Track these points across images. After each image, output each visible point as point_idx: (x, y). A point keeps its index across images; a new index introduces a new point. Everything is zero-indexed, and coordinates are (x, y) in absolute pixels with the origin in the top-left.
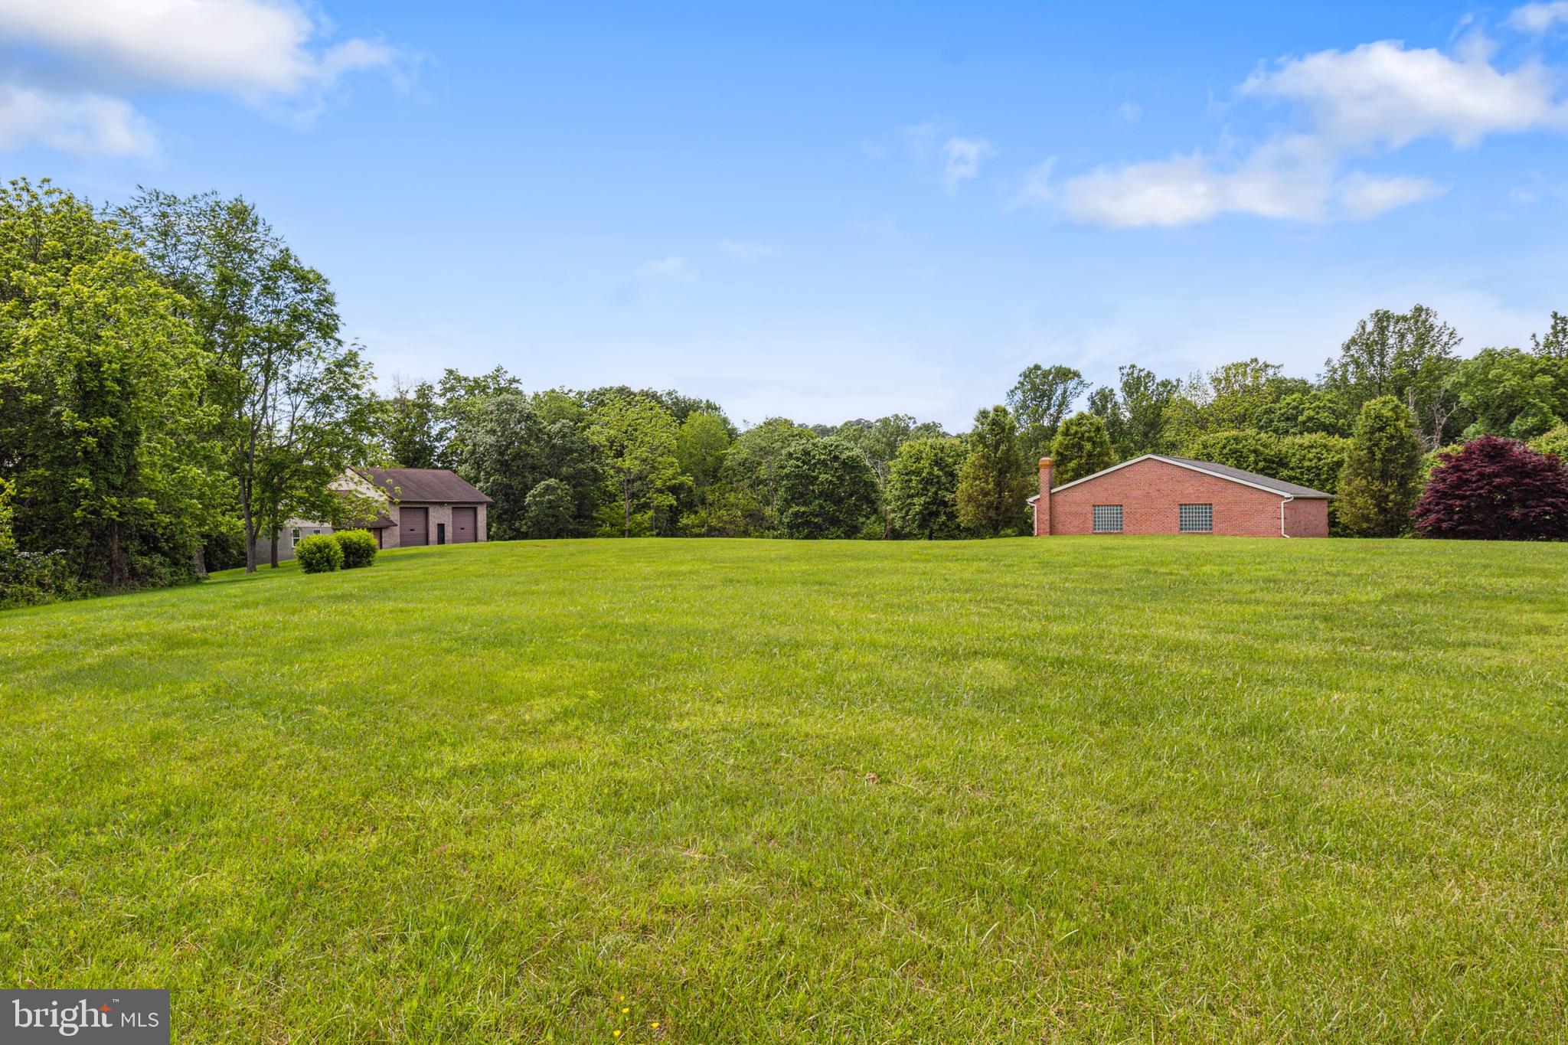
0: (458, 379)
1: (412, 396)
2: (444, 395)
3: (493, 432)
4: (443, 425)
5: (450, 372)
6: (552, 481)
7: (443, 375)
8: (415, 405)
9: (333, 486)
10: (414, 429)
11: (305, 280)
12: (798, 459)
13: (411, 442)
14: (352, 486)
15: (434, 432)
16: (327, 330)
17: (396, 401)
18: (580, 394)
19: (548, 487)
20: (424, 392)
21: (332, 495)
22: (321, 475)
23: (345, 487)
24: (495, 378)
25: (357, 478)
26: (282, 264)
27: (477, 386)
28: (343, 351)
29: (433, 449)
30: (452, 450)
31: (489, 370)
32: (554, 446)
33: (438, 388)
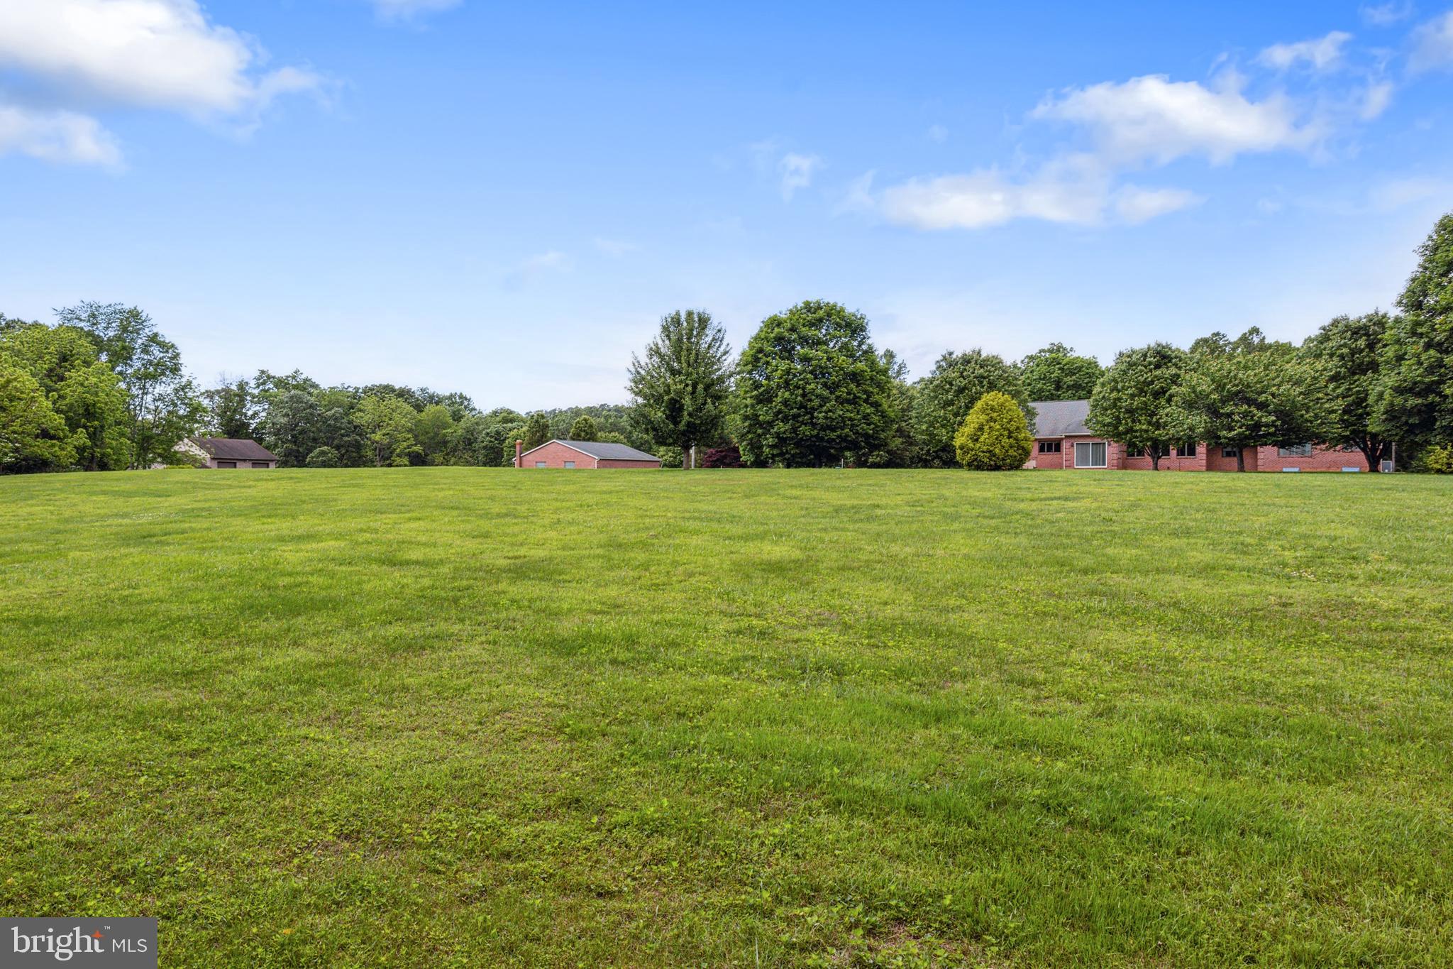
0: (269, 377)
1: (234, 387)
2: (258, 387)
3: (287, 415)
4: (258, 408)
5: (263, 372)
6: (325, 448)
7: (257, 374)
8: (236, 395)
9: (176, 448)
10: (235, 411)
11: (165, 347)
12: (491, 437)
13: (232, 420)
14: (187, 448)
15: (250, 413)
16: (175, 370)
17: (223, 390)
18: (357, 389)
19: (323, 453)
20: (242, 386)
21: (176, 452)
22: (171, 443)
23: (183, 449)
24: (294, 378)
25: (190, 443)
26: (154, 338)
27: (281, 383)
28: (184, 380)
29: (249, 424)
30: (262, 425)
31: (290, 372)
32: (329, 425)
33: (253, 383)
